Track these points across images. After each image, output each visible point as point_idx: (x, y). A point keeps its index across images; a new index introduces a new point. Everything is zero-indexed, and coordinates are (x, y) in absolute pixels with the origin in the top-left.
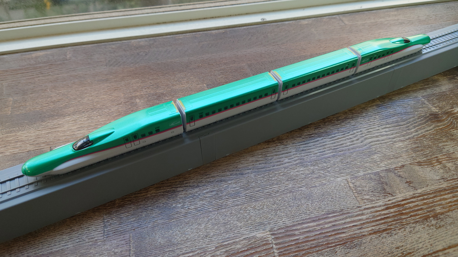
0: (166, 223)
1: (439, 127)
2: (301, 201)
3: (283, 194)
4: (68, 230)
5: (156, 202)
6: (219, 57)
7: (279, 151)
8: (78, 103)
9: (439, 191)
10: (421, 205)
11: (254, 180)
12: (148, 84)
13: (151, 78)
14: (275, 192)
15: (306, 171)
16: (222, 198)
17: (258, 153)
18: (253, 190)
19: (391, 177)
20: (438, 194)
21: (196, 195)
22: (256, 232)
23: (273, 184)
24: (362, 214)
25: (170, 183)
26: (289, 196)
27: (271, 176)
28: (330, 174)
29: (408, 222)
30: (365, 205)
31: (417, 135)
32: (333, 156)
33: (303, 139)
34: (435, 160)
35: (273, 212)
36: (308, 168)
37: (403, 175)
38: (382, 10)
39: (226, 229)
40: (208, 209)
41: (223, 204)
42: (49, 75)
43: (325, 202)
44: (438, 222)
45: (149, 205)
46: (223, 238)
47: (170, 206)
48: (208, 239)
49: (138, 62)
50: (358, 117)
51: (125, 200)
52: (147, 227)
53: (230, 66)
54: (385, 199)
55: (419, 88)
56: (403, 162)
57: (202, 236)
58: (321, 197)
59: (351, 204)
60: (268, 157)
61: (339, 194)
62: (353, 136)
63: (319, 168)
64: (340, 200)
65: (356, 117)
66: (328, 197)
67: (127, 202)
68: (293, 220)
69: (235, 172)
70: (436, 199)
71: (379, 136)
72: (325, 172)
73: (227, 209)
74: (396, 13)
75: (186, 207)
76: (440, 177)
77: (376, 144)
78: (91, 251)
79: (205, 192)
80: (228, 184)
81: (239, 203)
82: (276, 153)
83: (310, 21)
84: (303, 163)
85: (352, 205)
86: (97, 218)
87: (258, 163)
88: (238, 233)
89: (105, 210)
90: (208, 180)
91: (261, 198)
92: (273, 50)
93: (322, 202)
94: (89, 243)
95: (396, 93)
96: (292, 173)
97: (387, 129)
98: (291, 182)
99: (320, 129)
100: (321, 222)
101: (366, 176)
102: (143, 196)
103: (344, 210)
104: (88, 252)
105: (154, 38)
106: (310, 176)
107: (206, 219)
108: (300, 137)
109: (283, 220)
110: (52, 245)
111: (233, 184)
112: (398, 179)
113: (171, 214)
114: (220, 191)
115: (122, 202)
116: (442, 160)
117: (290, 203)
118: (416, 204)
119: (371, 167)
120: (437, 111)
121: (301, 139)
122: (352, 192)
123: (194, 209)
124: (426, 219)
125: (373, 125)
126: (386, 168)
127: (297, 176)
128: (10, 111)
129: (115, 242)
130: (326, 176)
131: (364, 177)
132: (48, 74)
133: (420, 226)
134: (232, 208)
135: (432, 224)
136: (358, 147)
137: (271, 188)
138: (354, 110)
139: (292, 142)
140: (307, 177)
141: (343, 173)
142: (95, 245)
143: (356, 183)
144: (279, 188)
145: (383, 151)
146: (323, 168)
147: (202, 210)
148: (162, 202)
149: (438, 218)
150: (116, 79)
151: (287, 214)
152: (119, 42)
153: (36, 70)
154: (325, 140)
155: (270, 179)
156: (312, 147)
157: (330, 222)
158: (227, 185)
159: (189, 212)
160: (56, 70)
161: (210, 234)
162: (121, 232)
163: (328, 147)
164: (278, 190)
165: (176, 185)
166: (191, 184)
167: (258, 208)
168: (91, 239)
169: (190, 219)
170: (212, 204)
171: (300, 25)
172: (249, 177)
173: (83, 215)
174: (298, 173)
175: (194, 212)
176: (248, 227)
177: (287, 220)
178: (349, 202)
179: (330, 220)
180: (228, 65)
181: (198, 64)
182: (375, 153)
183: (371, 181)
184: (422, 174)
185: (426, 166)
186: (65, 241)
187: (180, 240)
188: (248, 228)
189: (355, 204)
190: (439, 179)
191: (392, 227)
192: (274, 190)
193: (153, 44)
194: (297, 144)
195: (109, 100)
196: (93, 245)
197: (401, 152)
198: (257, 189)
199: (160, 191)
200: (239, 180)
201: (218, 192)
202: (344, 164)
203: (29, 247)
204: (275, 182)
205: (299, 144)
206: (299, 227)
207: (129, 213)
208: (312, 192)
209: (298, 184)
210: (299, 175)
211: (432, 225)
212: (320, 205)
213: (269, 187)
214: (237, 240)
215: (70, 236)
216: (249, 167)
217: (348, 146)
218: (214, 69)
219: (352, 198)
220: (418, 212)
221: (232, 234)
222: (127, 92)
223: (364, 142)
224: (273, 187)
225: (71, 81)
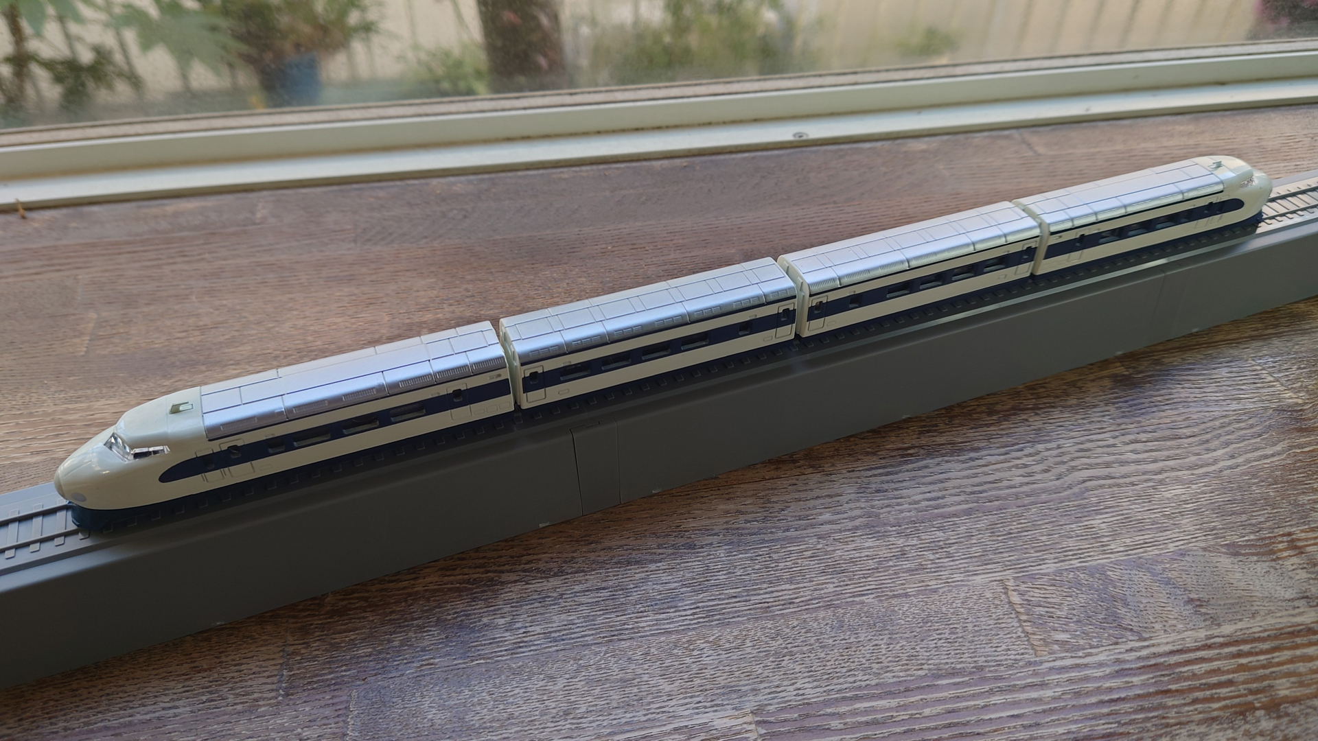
0: (456, 667)
1: (1303, 448)
2: (856, 634)
3: (806, 609)
4: (186, 668)
5: (436, 607)
6: (665, 229)
7: (808, 488)
8: (266, 335)
9: (1289, 633)
10: (1228, 672)
11: (724, 564)
12: (460, 292)
13: (469, 277)
14: (782, 603)
15: (881, 550)
16: (625, 610)
17: (745, 491)
18: (718, 593)
19: (1142, 584)
20: (1287, 641)
21: (552, 597)
22: (713, 714)
23: (779, 579)
24: (1043, 685)
25: (484, 557)
26: (824, 619)
27: (775, 556)
28: (952, 563)
29: (1184, 719)
30: (1054, 661)
31: (1231, 468)
32: (968, 513)
33: (881, 459)
34: (1282, 542)
35: (771, 659)
36: (889, 541)
37: (1179, 580)
38: (1151, 120)
39: (626, 699)
40: (582, 637)
41: (626, 626)
42: (203, 259)
43: (930, 642)
44: (1281, 724)
45: (415, 616)
46: (615, 722)
47: (475, 622)
48: (569, 721)
49: (440, 236)
50: (1053, 407)
51: (351, 596)
52: (402, 675)
53: (692, 254)
54: (1118, 646)
55: (1247, 335)
56: (1182, 542)
57: (554, 711)
58: (919, 625)
59: (1009, 652)
60: (771, 505)
61: (974, 620)
62: (1033, 461)
63: (920, 544)
64: (976, 639)
65: (1048, 407)
66: (940, 627)
67: (356, 601)
68: (828, 688)
69: (671, 540)
70: (1278, 657)
71: (1114, 465)
72: (937, 556)
73: (637, 642)
74: (1191, 128)
75: (519, 628)
76: (1297, 593)
77: (1101, 486)
78: (237, 730)
79: (577, 588)
80: (647, 571)
81: (671, 626)
82: (796, 495)
83: (934, 143)
84: (874, 527)
85: (1012, 657)
86: (267, 640)
87: (742, 518)
88: (658, 711)
89: (292, 620)
90: (592, 556)
91: (738, 616)
92: (819, 217)
93: (922, 640)
94: (235, 707)
95: (1177, 344)
96: (839, 553)
97: (1138, 446)
98: (833, 578)
99: (935, 434)
100: (912, 699)
101: (1065, 574)
102: (404, 588)
103: (987, 669)
104: (229, 732)
105: (492, 176)
106: (891, 563)
107: (571, 666)
108: (874, 454)
109: (798, 685)
110: (137, 703)
111: (661, 572)
112: (1164, 592)
113: (474, 644)
114: (623, 589)
115: (342, 600)
116: (1306, 543)
117: (825, 636)
118: (1212, 668)
119: (1080, 552)
120: (1300, 401)
121: (875, 458)
122: (1016, 620)
123: (541, 634)
124: (1242, 713)
125: (1098, 431)
126: (1129, 555)
127: (852, 561)
128: (86, 345)
129: (307, 709)
130: (942, 567)
131: (1058, 578)
132: (199, 257)
133: (1221, 734)
134: (650, 638)
135: (1260, 728)
136: (1045, 491)
137: (772, 592)
138: (1044, 387)
139: (847, 467)
140: (882, 568)
141: (994, 563)
142: (251, 712)
143: (1031, 594)
144: (795, 593)
145: (1121, 508)
146: (932, 545)
147: (563, 640)
148: (453, 609)
149: (1282, 714)
150: (374, 277)
151: (813, 669)
152: (398, 183)
153: (171, 246)
154: (946, 466)
155: (773, 565)
156: (904, 484)
157: (939, 701)
158: (643, 574)
159: (526, 642)
160: (222, 247)
161: (578, 708)
162: (328, 682)
163: (954, 488)
164: (792, 599)
165: (499, 566)
166: (541, 565)
167: (727, 645)
168: (244, 695)
169: (527, 661)
170: (595, 625)
171: (905, 152)
172: (712, 557)
173: (232, 628)
174: (858, 555)
175: (539, 642)
176: (691, 697)
177: (810, 685)
178: (1004, 647)
179: (941, 695)
180: (688, 250)
181: (603, 246)
182: (1098, 512)
183: (1078, 592)
184: (1240, 580)
185: (1255, 558)
186: (171, 697)
187: (488, 717)
188: (690, 700)
189: (1022, 654)
190: (1292, 597)
191: (1130, 729)
192: (780, 598)
193: (487, 190)
194: (863, 473)
195: (348, 330)
196: (246, 711)
197: (1180, 512)
198: (731, 591)
199: (452, 578)
200: (682, 563)
201: (614, 593)
202: (1000, 538)
203: (72, 705)
204: (787, 576)
205: (870, 473)
206: (843, 709)
207: (357, 634)
208: (893, 611)
209: (855, 584)
210: (858, 559)
211: (1262, 734)
212: (914, 649)
213: (766, 589)
214: (655, 731)
215: (187, 683)
216: (713, 529)
217: (1016, 487)
218: (647, 261)
219: (1014, 635)
220: (1218, 691)
221: (641, 713)
222: (401, 311)
223: (1066, 478)
224: (780, 588)
225: (256, 277)
